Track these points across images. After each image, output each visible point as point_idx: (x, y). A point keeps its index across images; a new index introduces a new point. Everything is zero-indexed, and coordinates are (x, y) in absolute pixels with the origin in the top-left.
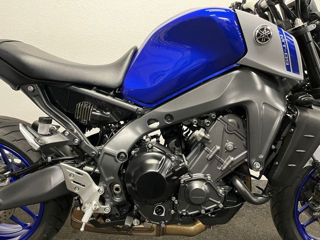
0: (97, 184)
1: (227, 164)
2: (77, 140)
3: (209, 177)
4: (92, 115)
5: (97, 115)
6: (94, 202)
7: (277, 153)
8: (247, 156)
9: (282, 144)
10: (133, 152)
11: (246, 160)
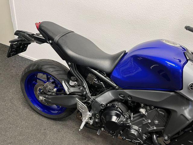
0: (89, 111)
1: (152, 129)
2: (85, 93)
3: (140, 130)
4: (94, 82)
5: (96, 83)
6: (87, 119)
7: (179, 136)
8: (163, 129)
9: (183, 134)
10: (108, 105)
11: (163, 131)
